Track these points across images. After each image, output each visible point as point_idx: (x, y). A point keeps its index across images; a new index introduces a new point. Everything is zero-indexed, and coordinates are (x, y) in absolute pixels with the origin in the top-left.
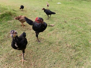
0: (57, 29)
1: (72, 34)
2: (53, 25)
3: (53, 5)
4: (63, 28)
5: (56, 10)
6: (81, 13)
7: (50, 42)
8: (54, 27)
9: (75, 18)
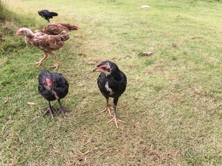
0: (162, 60)
1: (197, 70)
2: (150, 53)
3: (132, 11)
4: (174, 59)
5: (144, 21)
6: (202, 27)
7: (155, 85)
8: (153, 56)
9: (193, 38)
